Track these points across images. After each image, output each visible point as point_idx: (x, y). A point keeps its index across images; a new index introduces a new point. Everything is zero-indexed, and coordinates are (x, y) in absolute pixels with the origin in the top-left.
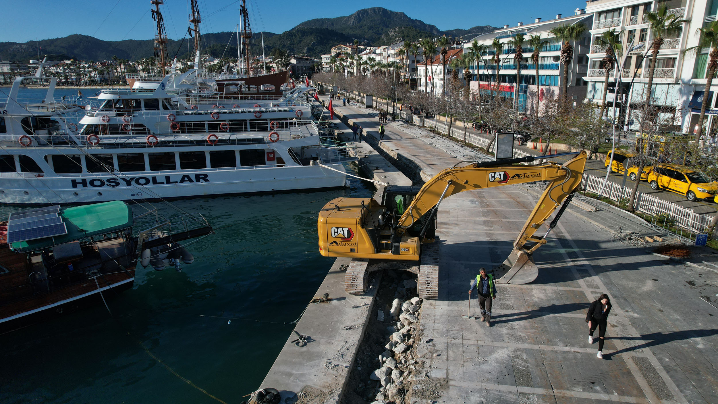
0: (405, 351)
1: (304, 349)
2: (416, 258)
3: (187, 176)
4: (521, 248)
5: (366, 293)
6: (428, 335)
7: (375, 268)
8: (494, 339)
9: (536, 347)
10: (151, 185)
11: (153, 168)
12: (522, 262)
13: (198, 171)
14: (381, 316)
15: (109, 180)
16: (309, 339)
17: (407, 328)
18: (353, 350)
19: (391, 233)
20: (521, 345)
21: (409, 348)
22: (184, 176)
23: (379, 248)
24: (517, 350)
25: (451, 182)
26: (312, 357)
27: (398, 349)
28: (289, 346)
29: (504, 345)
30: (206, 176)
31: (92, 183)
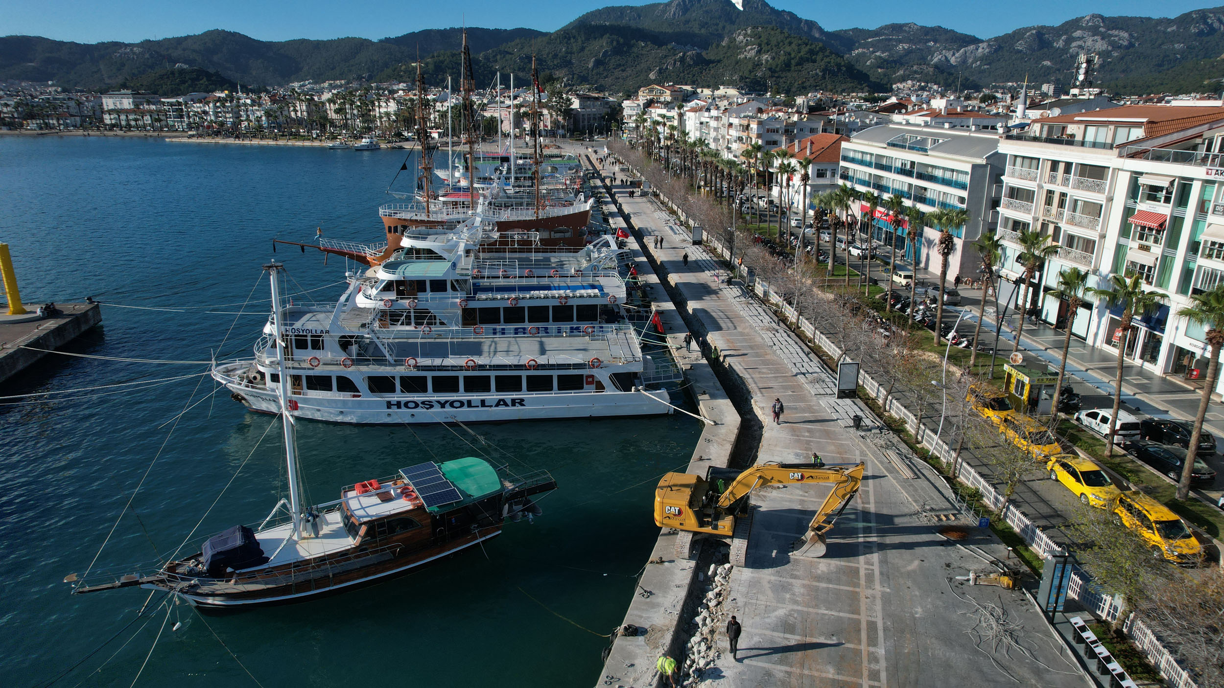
0: (717, 605)
1: (648, 600)
2: (731, 534)
3: (503, 400)
4: (814, 529)
5: (691, 558)
6: (733, 595)
7: (698, 537)
8: (778, 602)
9: (805, 609)
10: (465, 409)
11: (468, 389)
12: (813, 542)
13: (515, 395)
14: (701, 577)
15: (423, 403)
16: (651, 593)
17: (719, 588)
18: (681, 603)
19: (711, 511)
20: (796, 607)
21: (719, 603)
22: (500, 400)
23: (702, 524)
24: (793, 610)
25: (760, 477)
26: (654, 606)
27: (712, 604)
28: (637, 597)
29: (784, 606)
30: (522, 400)
31: (406, 405)
